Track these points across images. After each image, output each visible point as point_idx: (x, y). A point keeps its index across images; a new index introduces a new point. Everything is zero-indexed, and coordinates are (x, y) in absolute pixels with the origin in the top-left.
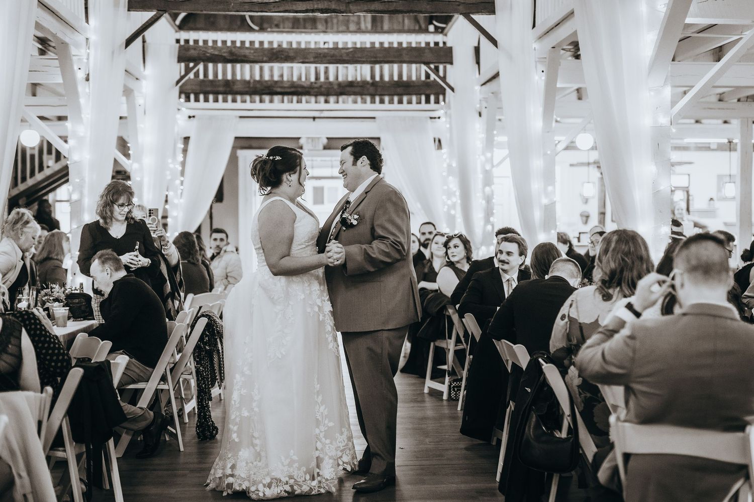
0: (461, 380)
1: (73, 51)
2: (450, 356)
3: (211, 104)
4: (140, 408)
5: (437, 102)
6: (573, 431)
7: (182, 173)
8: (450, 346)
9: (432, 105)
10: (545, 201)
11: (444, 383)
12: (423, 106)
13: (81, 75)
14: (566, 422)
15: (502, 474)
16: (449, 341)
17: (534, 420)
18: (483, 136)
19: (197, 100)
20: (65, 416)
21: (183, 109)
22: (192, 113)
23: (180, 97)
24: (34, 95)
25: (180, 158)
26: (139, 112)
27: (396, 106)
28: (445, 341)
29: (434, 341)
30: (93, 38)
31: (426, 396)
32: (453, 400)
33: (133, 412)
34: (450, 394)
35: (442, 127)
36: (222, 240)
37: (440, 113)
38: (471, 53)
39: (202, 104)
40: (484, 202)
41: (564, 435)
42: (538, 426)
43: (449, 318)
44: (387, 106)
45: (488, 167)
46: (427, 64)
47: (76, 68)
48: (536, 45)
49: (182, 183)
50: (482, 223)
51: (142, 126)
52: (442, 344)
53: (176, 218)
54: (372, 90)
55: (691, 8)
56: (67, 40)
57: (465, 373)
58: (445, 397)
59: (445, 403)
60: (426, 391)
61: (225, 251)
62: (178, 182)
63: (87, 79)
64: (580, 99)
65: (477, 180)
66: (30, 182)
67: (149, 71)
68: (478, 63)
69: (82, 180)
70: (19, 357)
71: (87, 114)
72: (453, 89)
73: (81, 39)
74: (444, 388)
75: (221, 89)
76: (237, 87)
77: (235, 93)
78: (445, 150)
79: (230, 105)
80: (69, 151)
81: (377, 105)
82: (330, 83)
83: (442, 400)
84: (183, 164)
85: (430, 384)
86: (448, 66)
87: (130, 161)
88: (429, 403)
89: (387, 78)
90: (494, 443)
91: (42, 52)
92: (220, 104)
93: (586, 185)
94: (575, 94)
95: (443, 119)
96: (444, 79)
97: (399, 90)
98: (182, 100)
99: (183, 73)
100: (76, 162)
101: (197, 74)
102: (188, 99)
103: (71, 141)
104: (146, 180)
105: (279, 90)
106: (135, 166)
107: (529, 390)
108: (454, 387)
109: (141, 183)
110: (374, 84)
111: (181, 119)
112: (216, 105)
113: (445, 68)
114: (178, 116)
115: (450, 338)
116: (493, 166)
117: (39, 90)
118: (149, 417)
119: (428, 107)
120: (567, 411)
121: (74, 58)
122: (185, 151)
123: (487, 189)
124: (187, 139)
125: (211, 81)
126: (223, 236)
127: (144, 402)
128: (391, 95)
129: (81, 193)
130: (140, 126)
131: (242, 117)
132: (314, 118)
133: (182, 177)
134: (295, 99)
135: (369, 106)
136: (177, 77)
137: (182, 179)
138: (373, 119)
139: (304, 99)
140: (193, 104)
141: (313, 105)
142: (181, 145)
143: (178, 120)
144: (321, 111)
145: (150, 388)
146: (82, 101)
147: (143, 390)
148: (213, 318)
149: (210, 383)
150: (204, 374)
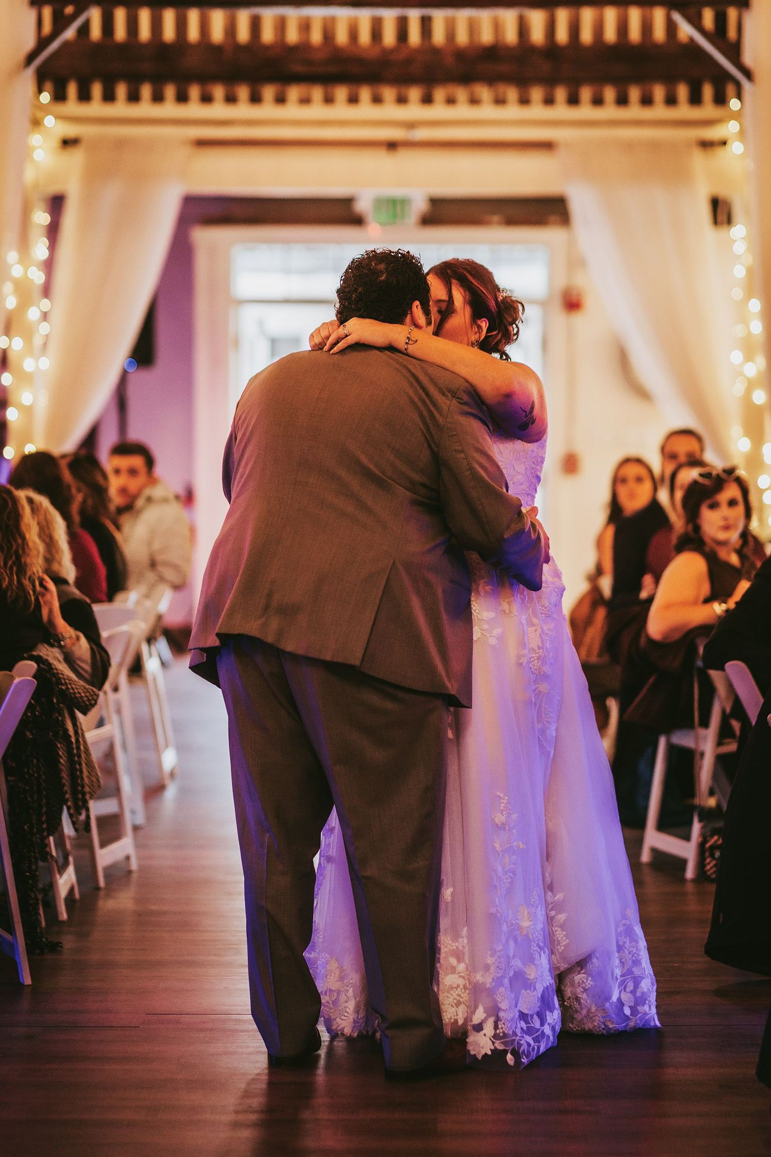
2: (705, 770)
3: (123, 107)
5: (720, 100)
7: (46, 290)
8: (706, 743)
9: (708, 110)
11: (687, 838)
12: (684, 111)
16: (702, 732)
19: (84, 96)
21: (49, 121)
22: (71, 131)
23: (40, 91)
25: (41, 250)
27: (610, 111)
28: (692, 734)
29: (668, 731)
32: (709, 880)
34: (701, 864)
35: (732, 169)
36: (133, 472)
37: (726, 131)
39: (96, 107)
44: (586, 111)
49: (45, 316)
53: (28, 411)
59: (690, 888)
60: (645, 857)
61: (149, 500)
72: (748, 75)
74: (687, 850)
78: (738, 231)
79: (170, 109)
81: (561, 111)
82: (435, 51)
83: (683, 880)
84: (49, 266)
85: (654, 839)
89: (586, 36)
92: (145, 108)
95: (736, 148)
97: (618, 69)
98: (45, 97)
99: (47, 28)
101: (84, 30)
102: (60, 96)
105: (299, 69)
108: (713, 848)
110: (552, 52)
112: (134, 110)
114: (36, 139)
115: (705, 723)
119: (697, 112)
122: (53, 231)
124: (56, 204)
125: (122, 48)
126: (137, 461)
128: (598, 82)
131: (202, 143)
132: (392, 146)
133: (46, 300)
134: (341, 93)
135: (537, 111)
136: (29, 42)
137: (45, 304)
138: (547, 146)
139: (365, 93)
140: (72, 106)
141: (390, 110)
142: (42, 218)
143: (34, 148)
144: (411, 125)
148: (47, 660)
149: (44, 818)
150: (29, 799)
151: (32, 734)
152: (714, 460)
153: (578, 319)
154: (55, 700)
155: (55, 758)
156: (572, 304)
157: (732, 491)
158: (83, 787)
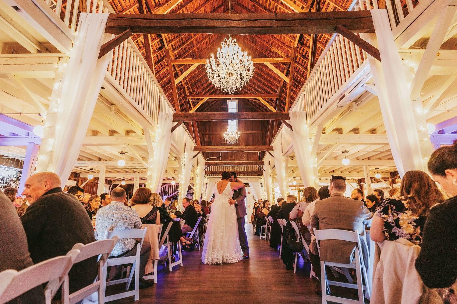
0: (269, 235)
1: (181, 159)
2: (266, 229)
6: (301, 240)
8: (266, 226)
9: (260, 176)
10: (287, 192)
13: (183, 165)
14: (298, 238)
15: (281, 256)
17: (290, 237)
18: (271, 181)
19: (209, 175)
21: (206, 177)
22: (208, 178)
24: (174, 172)
26: (196, 176)
27: (252, 176)
29: (262, 225)
30: (186, 157)
31: (261, 240)
32: (267, 240)
34: (266, 239)
35: (262, 181)
37: (262, 178)
38: (268, 162)
40: (272, 196)
41: (298, 241)
42: (291, 239)
43: (266, 219)
44: (250, 176)
45: (273, 188)
46: (259, 165)
47: (182, 163)
48: (283, 157)
50: (272, 200)
52: (264, 226)
54: (247, 173)
55: (320, 140)
56: (180, 156)
57: (270, 234)
58: (265, 240)
62: (205, 193)
63: (184, 166)
64: (293, 172)
65: (271, 190)
66: (174, 194)
67: (199, 167)
68: (270, 165)
69: (182, 188)
70: (156, 217)
71: (184, 173)
72: (264, 171)
73: (183, 157)
74: (265, 237)
75: (214, 173)
76: (218, 173)
77: (217, 174)
78: (263, 186)
79: (216, 176)
81: (248, 176)
84: (206, 189)
85: (261, 236)
86: (263, 166)
87: (193, 186)
88: (261, 241)
89: (250, 170)
90: (278, 249)
91: (175, 160)
93: (296, 194)
94: (292, 172)
95: (262, 179)
96: (262, 168)
97: (253, 173)
98: (206, 175)
100: (180, 184)
103: (180, 179)
107: (287, 230)
109: (196, 192)
110: (247, 172)
111: (206, 179)
112: (213, 177)
113: (262, 166)
115: (266, 224)
116: (274, 187)
117: (175, 172)
119: (259, 176)
120: (299, 235)
121: (182, 161)
122: (206, 186)
123: (273, 193)
124: (207, 184)
125: (212, 171)
128: (251, 174)
129: (181, 191)
130: (196, 179)
135: (246, 176)
136: (205, 168)
138: (247, 179)
140: (208, 176)
142: (205, 185)
145: (192, 233)
146: (183, 170)
147: (190, 234)
150: (201, 231)
152: (263, 200)
156: (249, 193)
157: (268, 202)
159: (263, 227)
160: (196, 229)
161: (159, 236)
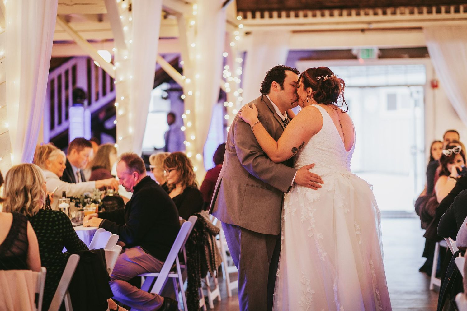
3: (267, 20)
4: (153, 294)
7: (241, 86)
13: (124, 6)
20: (66, 293)
22: (248, 29)
23: (238, 15)
24: (101, 20)
27: (443, 15)
33: (145, 297)
39: (258, 20)
44: (434, 16)
49: (241, 94)
51: (193, 45)
63: (130, 9)
70: (26, 243)
71: (129, 41)
75: (275, 6)
77: (288, 9)
79: (284, 20)
80: (115, 72)
81: (425, 16)
84: (242, 77)
87: (183, 77)
92: (275, 20)
102: (245, 17)
103: (117, 64)
104: (198, 94)
105: (328, 4)
106: (188, 81)
111: (238, 36)
112: (271, 21)
114: (236, 33)
117: (104, 16)
118: (159, 301)
122: (243, 64)
124: (245, 53)
127: (157, 289)
128: (440, 5)
129: (126, 109)
131: (295, 32)
132: (363, 30)
133: (241, 89)
134: (345, 12)
135: (416, 16)
137: (241, 90)
138: (420, 28)
139: (353, 12)
140: (249, 20)
141: (363, 18)
142: (239, 60)
143: (235, 36)
144: (369, 23)
145: (162, 277)
146: (125, 29)
147: (156, 278)
148: (202, 216)
149: (200, 272)
150: (194, 265)
151: (196, 242)
153: (436, 91)
154: (204, 230)
155: (204, 252)
156: (434, 86)
158: (214, 262)
159: (442, 249)
160: (175, 263)
161: (36, 301)
